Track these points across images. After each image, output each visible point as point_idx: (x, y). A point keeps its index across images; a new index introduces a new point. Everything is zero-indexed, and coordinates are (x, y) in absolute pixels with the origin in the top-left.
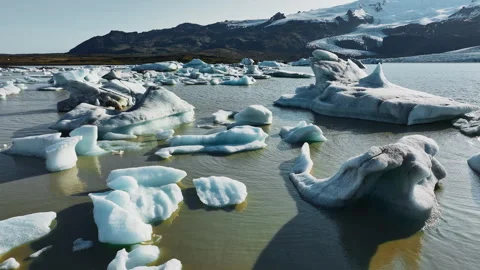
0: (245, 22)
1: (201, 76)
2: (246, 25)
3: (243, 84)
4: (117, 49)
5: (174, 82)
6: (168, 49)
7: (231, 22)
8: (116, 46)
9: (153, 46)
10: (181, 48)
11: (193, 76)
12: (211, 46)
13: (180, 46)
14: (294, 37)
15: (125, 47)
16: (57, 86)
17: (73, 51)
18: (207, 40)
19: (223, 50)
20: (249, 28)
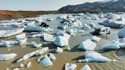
0: (104, 1)
1: (87, 17)
2: (104, 2)
3: (96, 19)
4: (69, 10)
5: (80, 18)
6: (81, 9)
7: (100, 2)
8: (69, 9)
9: (78, 9)
10: (85, 9)
11: (85, 17)
12: (93, 8)
13: (84, 8)
14: (120, 5)
15: (71, 9)
16: (59, 19)
17: (59, 10)
18: (92, 7)
19: (96, 10)
20: (105, 3)
